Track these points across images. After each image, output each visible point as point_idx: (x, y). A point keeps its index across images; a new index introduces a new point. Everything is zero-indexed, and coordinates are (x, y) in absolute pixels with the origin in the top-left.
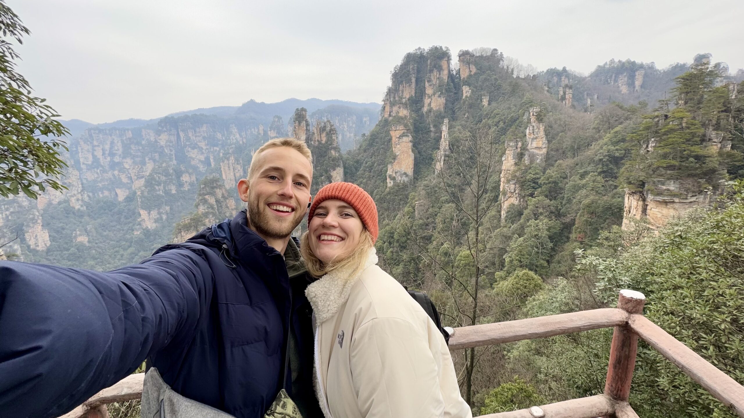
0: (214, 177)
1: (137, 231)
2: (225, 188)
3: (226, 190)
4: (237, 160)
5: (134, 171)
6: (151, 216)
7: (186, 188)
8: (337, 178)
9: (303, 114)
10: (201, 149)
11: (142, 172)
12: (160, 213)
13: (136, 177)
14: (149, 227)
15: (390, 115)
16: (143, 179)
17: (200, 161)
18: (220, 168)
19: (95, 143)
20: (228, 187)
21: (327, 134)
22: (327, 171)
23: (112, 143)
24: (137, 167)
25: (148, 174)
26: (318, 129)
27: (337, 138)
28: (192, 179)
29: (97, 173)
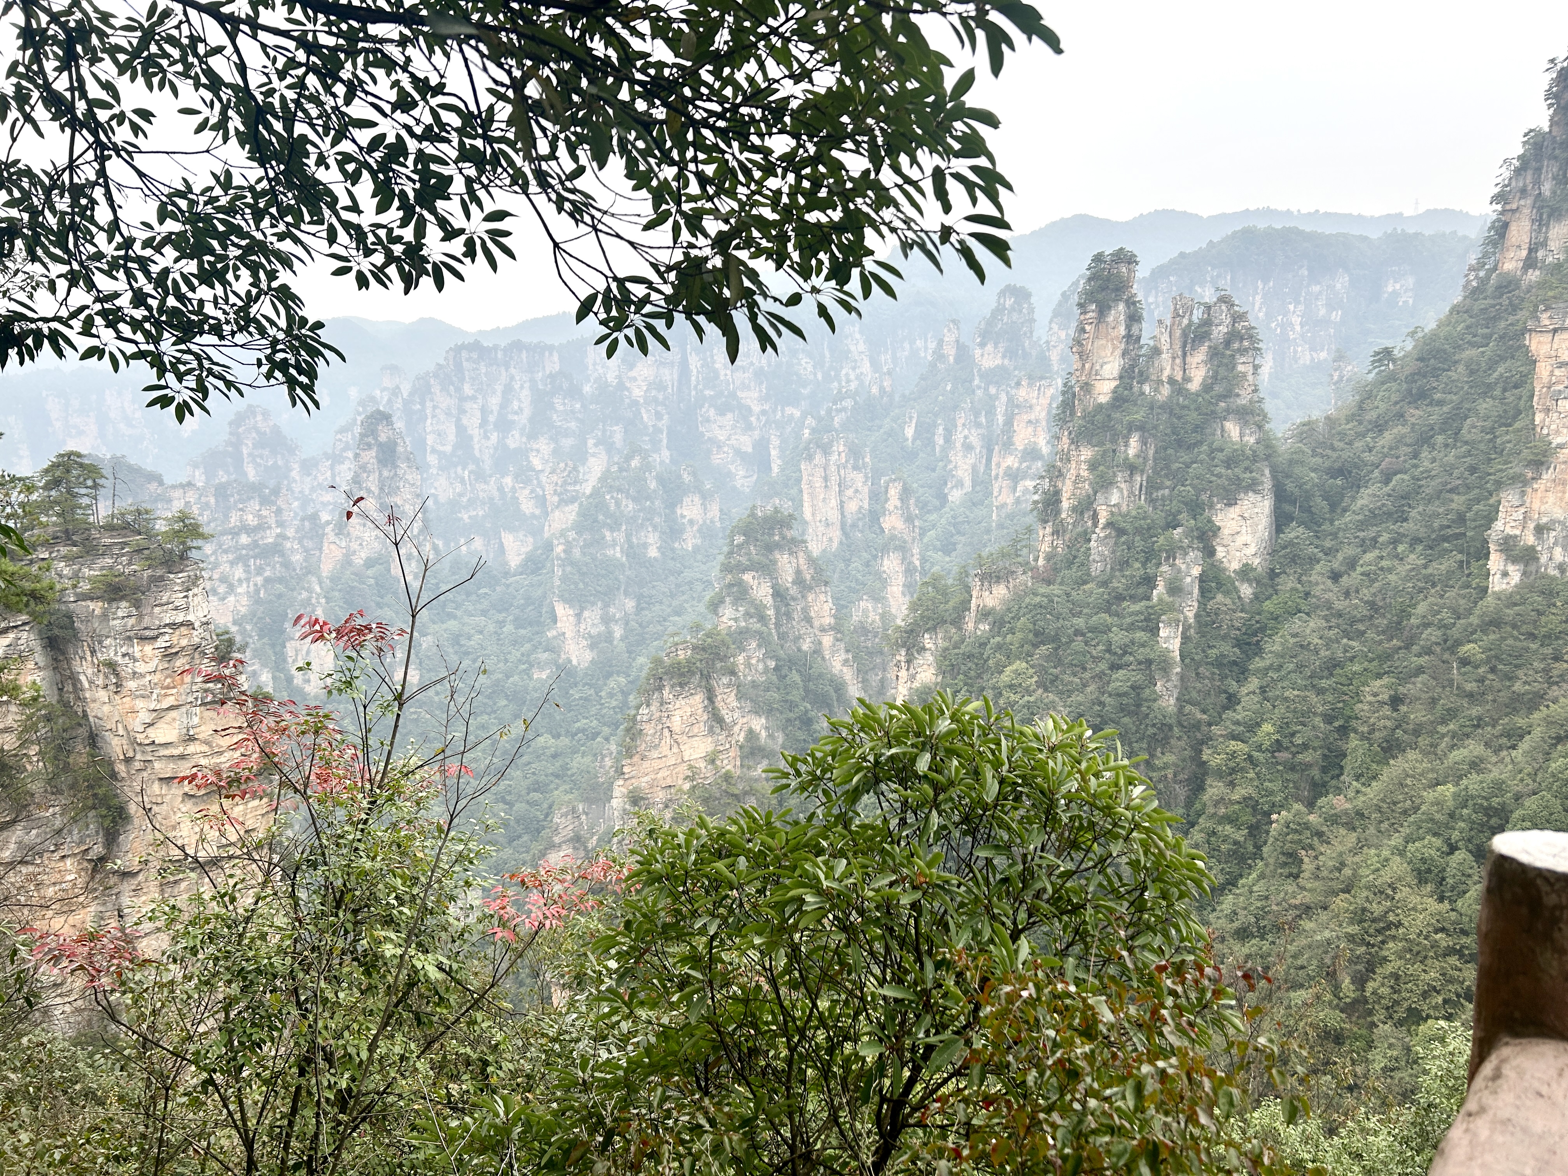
0: (776, 511)
1: (541, 669)
2: (807, 552)
3: (812, 561)
4: (855, 452)
5: (555, 478)
6: (583, 626)
7: (690, 541)
8: (1240, 540)
9: (1119, 275)
10: (745, 412)
11: (575, 483)
12: (607, 620)
13: (556, 499)
14: (575, 662)
15: (1530, 263)
16: (575, 507)
17: (738, 452)
18: (799, 481)
19: (468, 390)
20: (815, 548)
21: (1214, 354)
22: (1196, 508)
23: (508, 389)
24: (562, 465)
25: (588, 491)
26: (1178, 333)
27: (1256, 367)
28: (710, 515)
29: (462, 481)
